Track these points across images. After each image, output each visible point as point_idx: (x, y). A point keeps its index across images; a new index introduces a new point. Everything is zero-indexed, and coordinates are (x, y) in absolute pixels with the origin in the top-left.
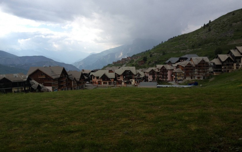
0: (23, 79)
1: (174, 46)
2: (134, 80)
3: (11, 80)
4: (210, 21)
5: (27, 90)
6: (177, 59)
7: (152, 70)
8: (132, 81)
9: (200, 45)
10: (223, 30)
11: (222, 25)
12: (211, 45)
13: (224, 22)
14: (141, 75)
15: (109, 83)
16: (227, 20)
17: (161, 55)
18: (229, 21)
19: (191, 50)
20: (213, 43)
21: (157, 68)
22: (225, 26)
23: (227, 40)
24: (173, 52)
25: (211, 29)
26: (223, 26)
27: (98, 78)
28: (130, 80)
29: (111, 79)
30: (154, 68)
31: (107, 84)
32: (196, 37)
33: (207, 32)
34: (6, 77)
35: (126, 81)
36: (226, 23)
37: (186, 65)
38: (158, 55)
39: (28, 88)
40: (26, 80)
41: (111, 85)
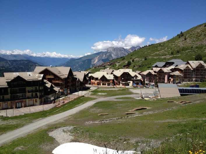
0: (38, 78)
1: (154, 52)
2: (131, 82)
3: (25, 79)
4: (182, 32)
5: (41, 90)
6: (164, 63)
7: (150, 72)
8: (130, 83)
9: (178, 52)
10: (198, 39)
11: (196, 35)
12: (188, 52)
13: (198, 32)
14: (138, 77)
15: (108, 84)
16: (201, 31)
17: (143, 60)
18: (203, 32)
19: (171, 56)
20: (190, 50)
21: (154, 70)
22: (200, 36)
23: (203, 48)
24: (154, 58)
25: (187, 38)
26: (198, 36)
27: (97, 79)
28: (128, 82)
29: (110, 80)
30: (151, 71)
31: (106, 85)
32: (173, 45)
33: (183, 41)
34: (20, 76)
35: (124, 83)
36: (200, 33)
37: (184, 68)
38: (139, 60)
39: (43, 88)
40: (41, 79)
41: (110, 86)
